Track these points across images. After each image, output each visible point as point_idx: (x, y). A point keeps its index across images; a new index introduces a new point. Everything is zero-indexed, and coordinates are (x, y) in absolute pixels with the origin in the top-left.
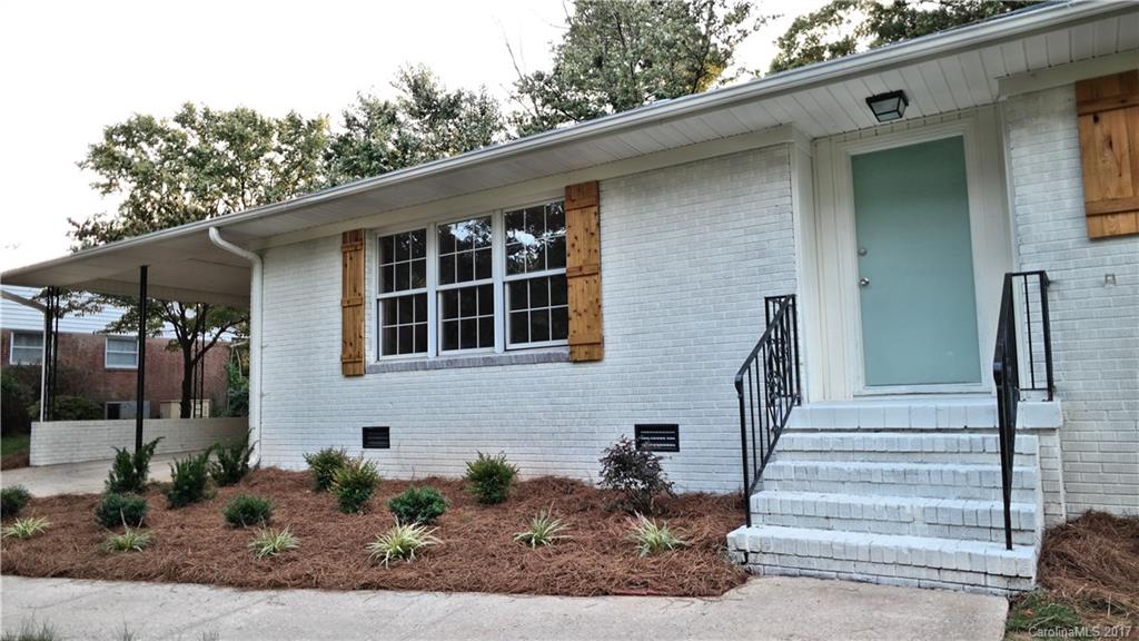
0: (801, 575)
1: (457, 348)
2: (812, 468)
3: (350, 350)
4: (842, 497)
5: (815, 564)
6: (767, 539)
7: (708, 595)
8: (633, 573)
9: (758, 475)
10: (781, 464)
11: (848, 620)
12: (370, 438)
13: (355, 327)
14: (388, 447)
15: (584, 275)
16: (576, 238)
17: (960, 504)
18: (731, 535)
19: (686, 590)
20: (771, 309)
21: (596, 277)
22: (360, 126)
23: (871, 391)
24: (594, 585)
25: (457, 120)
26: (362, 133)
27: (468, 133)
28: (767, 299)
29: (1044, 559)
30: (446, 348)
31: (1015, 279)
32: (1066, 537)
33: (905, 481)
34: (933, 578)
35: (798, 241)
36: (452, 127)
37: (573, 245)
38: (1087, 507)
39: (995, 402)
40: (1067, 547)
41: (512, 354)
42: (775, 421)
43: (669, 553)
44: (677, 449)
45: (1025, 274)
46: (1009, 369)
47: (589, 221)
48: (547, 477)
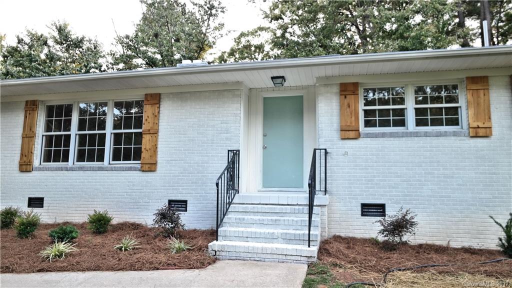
0: (236, 259)
1: (84, 161)
2: (242, 218)
3: (25, 159)
4: (253, 229)
5: (242, 255)
6: (224, 245)
7: (200, 268)
8: (169, 260)
9: (222, 220)
10: (230, 217)
11: (253, 274)
12: (32, 202)
13: (29, 148)
14: (42, 207)
15: (150, 134)
16: (148, 117)
17: (294, 232)
18: (210, 244)
19: (191, 266)
20: (230, 154)
21: (156, 135)
22: (25, 44)
23: (264, 189)
24: (153, 266)
25: (81, 49)
26: (26, 47)
27: (87, 57)
28: (229, 151)
29: (320, 251)
30: (78, 161)
31: (317, 151)
32: (327, 243)
33: (276, 223)
34: (283, 259)
35: (242, 128)
36: (78, 52)
37: (146, 120)
38: (334, 234)
39: (308, 195)
40: (327, 246)
41: (112, 166)
42: (229, 200)
43: (184, 252)
44: (186, 211)
45: (320, 149)
46: (313, 183)
47: (155, 110)
48: (126, 222)
